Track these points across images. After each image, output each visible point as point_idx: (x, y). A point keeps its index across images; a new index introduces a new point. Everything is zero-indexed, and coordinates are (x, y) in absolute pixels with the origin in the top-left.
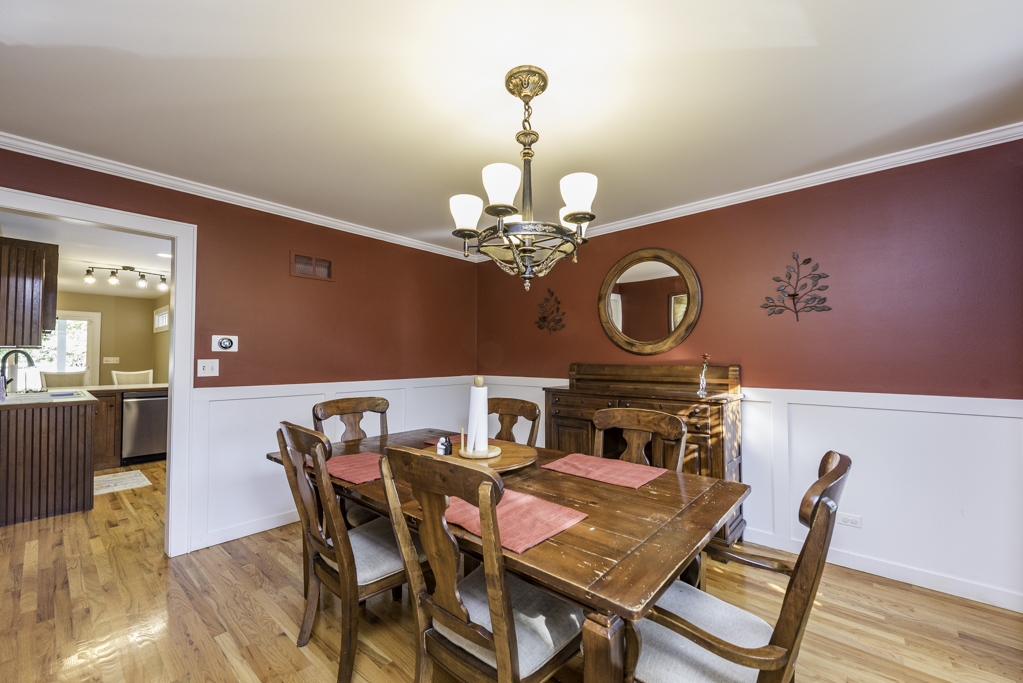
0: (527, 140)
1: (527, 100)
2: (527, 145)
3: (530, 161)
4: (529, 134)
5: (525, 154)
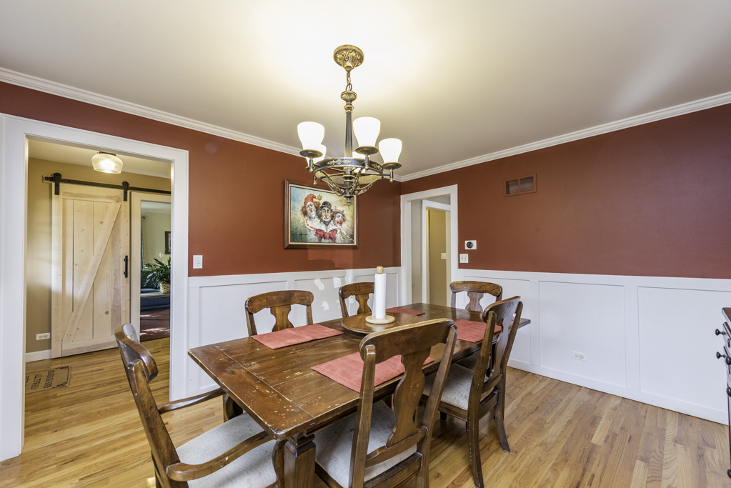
0: (348, 97)
1: (349, 69)
2: (349, 101)
3: (350, 113)
4: (349, 94)
5: (348, 108)
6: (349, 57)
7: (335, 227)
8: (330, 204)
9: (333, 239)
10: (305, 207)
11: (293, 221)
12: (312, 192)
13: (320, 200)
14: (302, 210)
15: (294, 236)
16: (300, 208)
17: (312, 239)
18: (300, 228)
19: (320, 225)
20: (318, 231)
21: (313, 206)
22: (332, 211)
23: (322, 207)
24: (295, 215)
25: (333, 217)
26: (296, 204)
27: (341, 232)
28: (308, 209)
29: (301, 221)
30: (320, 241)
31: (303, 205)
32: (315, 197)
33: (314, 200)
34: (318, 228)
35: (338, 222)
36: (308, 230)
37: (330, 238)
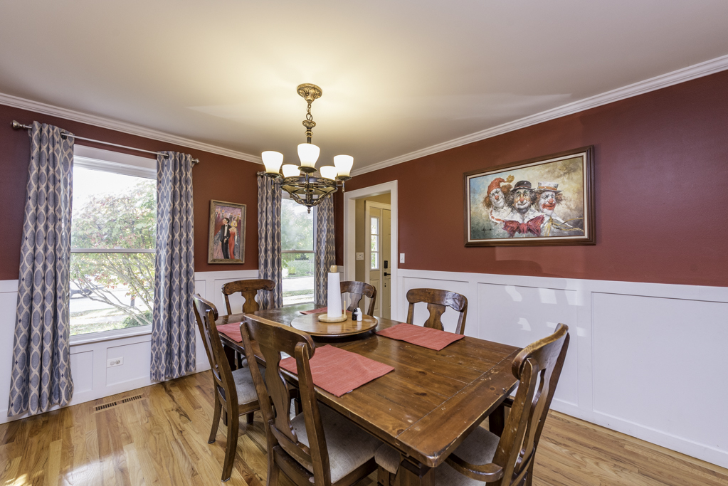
1: (310, 102)
2: (309, 129)
3: (310, 138)
4: (310, 123)
5: (308, 134)
6: (309, 93)
7: (538, 214)
8: (528, 183)
9: (537, 232)
10: (488, 196)
11: (473, 216)
12: (498, 176)
13: (511, 181)
14: (485, 201)
15: (475, 233)
16: (482, 200)
17: (500, 234)
18: (483, 223)
19: (511, 214)
20: (508, 224)
21: (501, 193)
22: (532, 191)
23: (515, 190)
24: (477, 209)
25: (534, 200)
26: (477, 196)
27: (551, 220)
28: (493, 198)
29: (484, 214)
30: (512, 236)
31: (486, 194)
32: (503, 181)
33: (502, 184)
34: (508, 219)
35: (545, 206)
36: (493, 224)
37: (529, 230)
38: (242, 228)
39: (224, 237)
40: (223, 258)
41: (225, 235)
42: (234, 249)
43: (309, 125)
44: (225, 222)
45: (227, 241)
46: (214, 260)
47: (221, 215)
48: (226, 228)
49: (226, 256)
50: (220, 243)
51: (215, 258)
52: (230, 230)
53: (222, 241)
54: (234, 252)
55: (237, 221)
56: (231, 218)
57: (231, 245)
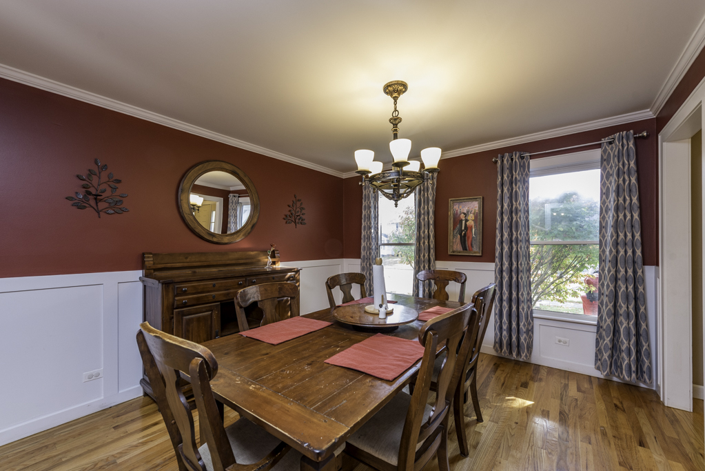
1: (395, 99)
2: (395, 125)
4: (395, 119)
5: (394, 130)
38: (478, 221)
39: (462, 231)
40: (462, 250)
41: (463, 228)
42: (472, 241)
43: (395, 121)
44: (462, 216)
45: (465, 234)
46: (453, 252)
47: (459, 211)
48: (464, 222)
49: (465, 248)
50: (459, 236)
51: (455, 249)
52: (468, 223)
53: (461, 235)
54: (472, 245)
55: (474, 214)
56: (468, 212)
57: (469, 237)
